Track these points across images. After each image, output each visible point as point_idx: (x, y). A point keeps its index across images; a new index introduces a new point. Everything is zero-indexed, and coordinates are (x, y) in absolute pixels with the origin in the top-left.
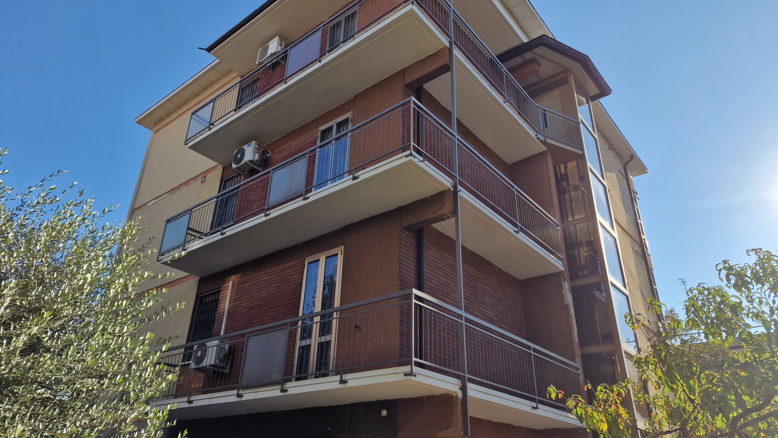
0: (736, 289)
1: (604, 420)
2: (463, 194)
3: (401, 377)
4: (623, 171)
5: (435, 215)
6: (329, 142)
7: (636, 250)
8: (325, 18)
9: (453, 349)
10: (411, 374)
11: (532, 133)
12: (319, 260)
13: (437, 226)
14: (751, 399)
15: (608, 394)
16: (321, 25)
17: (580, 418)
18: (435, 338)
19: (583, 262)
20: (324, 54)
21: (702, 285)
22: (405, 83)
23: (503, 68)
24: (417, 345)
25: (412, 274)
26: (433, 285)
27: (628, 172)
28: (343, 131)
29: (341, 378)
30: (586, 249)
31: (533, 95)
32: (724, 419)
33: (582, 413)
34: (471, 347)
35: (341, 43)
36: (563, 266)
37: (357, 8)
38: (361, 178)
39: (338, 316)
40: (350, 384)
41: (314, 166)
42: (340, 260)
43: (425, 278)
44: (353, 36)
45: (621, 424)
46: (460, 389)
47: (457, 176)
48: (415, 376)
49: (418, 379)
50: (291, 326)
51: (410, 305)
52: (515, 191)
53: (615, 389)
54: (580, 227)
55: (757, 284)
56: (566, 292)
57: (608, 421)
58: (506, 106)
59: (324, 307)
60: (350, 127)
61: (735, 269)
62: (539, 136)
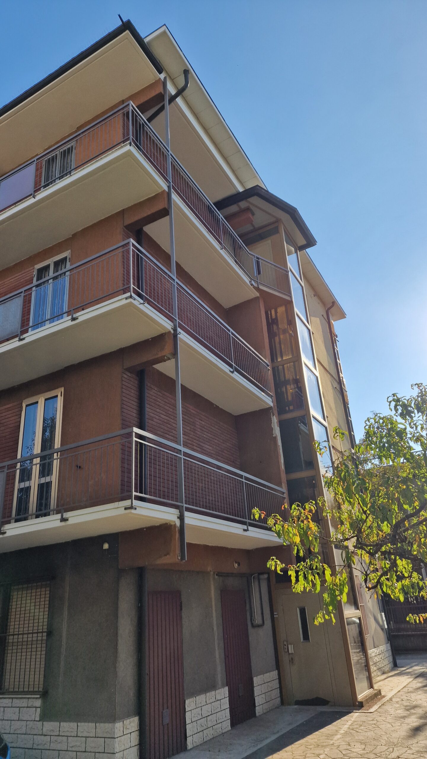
0: (402, 418)
1: (298, 534)
2: (183, 336)
3: (122, 511)
4: (325, 316)
5: (156, 357)
6: (46, 281)
7: (335, 387)
8: (39, 151)
9: (172, 481)
10: (131, 507)
11: (247, 280)
12: (37, 402)
13: (158, 367)
14: (410, 507)
15: (300, 511)
16: (35, 159)
17: (279, 534)
18: (155, 472)
19: (290, 398)
20: (39, 189)
21: (379, 415)
22: (125, 224)
23: (219, 216)
24: (137, 480)
25: (133, 414)
26: (155, 424)
27: (330, 317)
28: (61, 270)
29: (62, 516)
30: (292, 386)
31: (248, 243)
32: (389, 525)
33: (280, 529)
34: (188, 479)
35: (57, 178)
36: (272, 402)
37: (73, 143)
38: (80, 319)
39: (59, 457)
40: (71, 522)
41: (30, 306)
42: (60, 402)
43: (146, 417)
44: (70, 172)
45: (311, 536)
46: (178, 518)
47: (177, 319)
48: (136, 509)
49: (138, 511)
50: (8, 469)
51: (131, 443)
52: (230, 334)
53: (307, 507)
54: (288, 366)
55: (418, 413)
56: (274, 426)
57: (300, 534)
58: (223, 252)
59: (43, 448)
60: (69, 266)
61: (402, 401)
62: (253, 283)
